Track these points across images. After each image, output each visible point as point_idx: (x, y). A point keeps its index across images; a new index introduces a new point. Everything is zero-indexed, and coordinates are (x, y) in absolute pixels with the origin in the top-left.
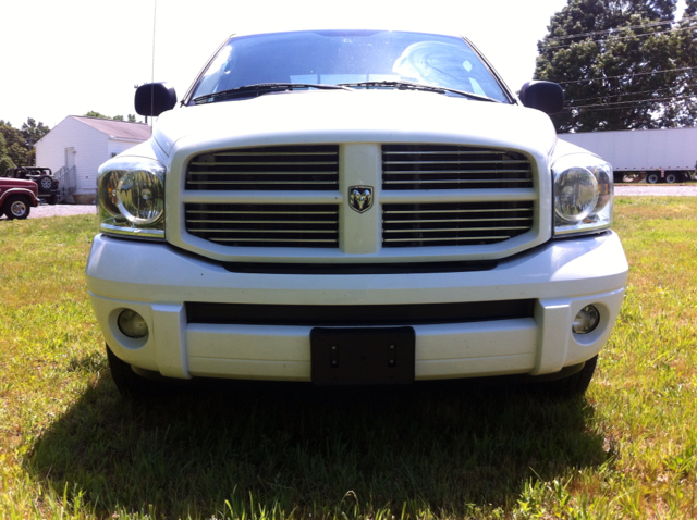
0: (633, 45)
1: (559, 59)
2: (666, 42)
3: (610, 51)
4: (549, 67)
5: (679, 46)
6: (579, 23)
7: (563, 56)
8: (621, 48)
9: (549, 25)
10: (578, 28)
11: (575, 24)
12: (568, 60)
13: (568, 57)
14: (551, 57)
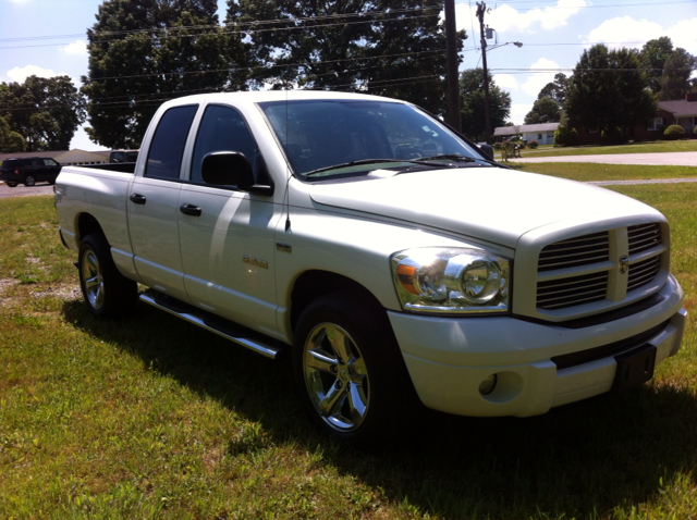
0: (187, 41)
1: (115, 50)
2: (216, 39)
3: (165, 45)
4: (107, 57)
5: (226, 44)
6: (131, 16)
7: (120, 47)
8: (175, 43)
9: (98, 13)
10: (130, 20)
11: (127, 16)
12: (125, 52)
13: (124, 48)
14: (105, 46)
